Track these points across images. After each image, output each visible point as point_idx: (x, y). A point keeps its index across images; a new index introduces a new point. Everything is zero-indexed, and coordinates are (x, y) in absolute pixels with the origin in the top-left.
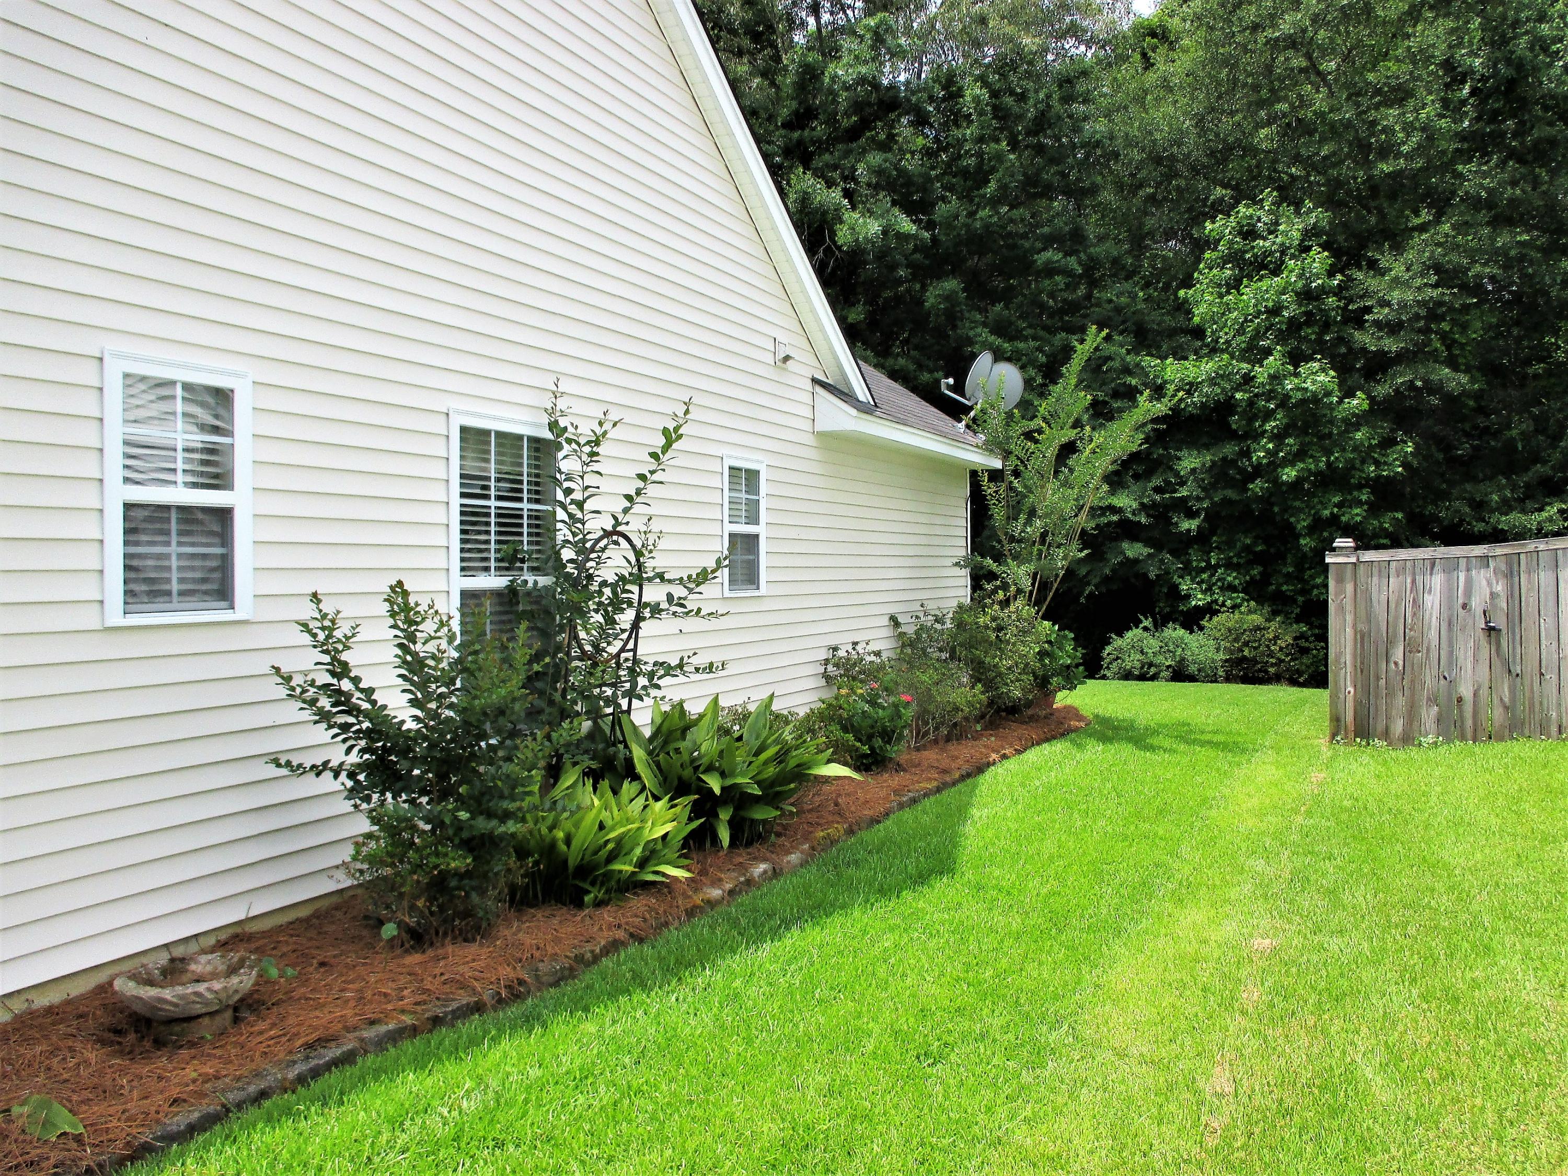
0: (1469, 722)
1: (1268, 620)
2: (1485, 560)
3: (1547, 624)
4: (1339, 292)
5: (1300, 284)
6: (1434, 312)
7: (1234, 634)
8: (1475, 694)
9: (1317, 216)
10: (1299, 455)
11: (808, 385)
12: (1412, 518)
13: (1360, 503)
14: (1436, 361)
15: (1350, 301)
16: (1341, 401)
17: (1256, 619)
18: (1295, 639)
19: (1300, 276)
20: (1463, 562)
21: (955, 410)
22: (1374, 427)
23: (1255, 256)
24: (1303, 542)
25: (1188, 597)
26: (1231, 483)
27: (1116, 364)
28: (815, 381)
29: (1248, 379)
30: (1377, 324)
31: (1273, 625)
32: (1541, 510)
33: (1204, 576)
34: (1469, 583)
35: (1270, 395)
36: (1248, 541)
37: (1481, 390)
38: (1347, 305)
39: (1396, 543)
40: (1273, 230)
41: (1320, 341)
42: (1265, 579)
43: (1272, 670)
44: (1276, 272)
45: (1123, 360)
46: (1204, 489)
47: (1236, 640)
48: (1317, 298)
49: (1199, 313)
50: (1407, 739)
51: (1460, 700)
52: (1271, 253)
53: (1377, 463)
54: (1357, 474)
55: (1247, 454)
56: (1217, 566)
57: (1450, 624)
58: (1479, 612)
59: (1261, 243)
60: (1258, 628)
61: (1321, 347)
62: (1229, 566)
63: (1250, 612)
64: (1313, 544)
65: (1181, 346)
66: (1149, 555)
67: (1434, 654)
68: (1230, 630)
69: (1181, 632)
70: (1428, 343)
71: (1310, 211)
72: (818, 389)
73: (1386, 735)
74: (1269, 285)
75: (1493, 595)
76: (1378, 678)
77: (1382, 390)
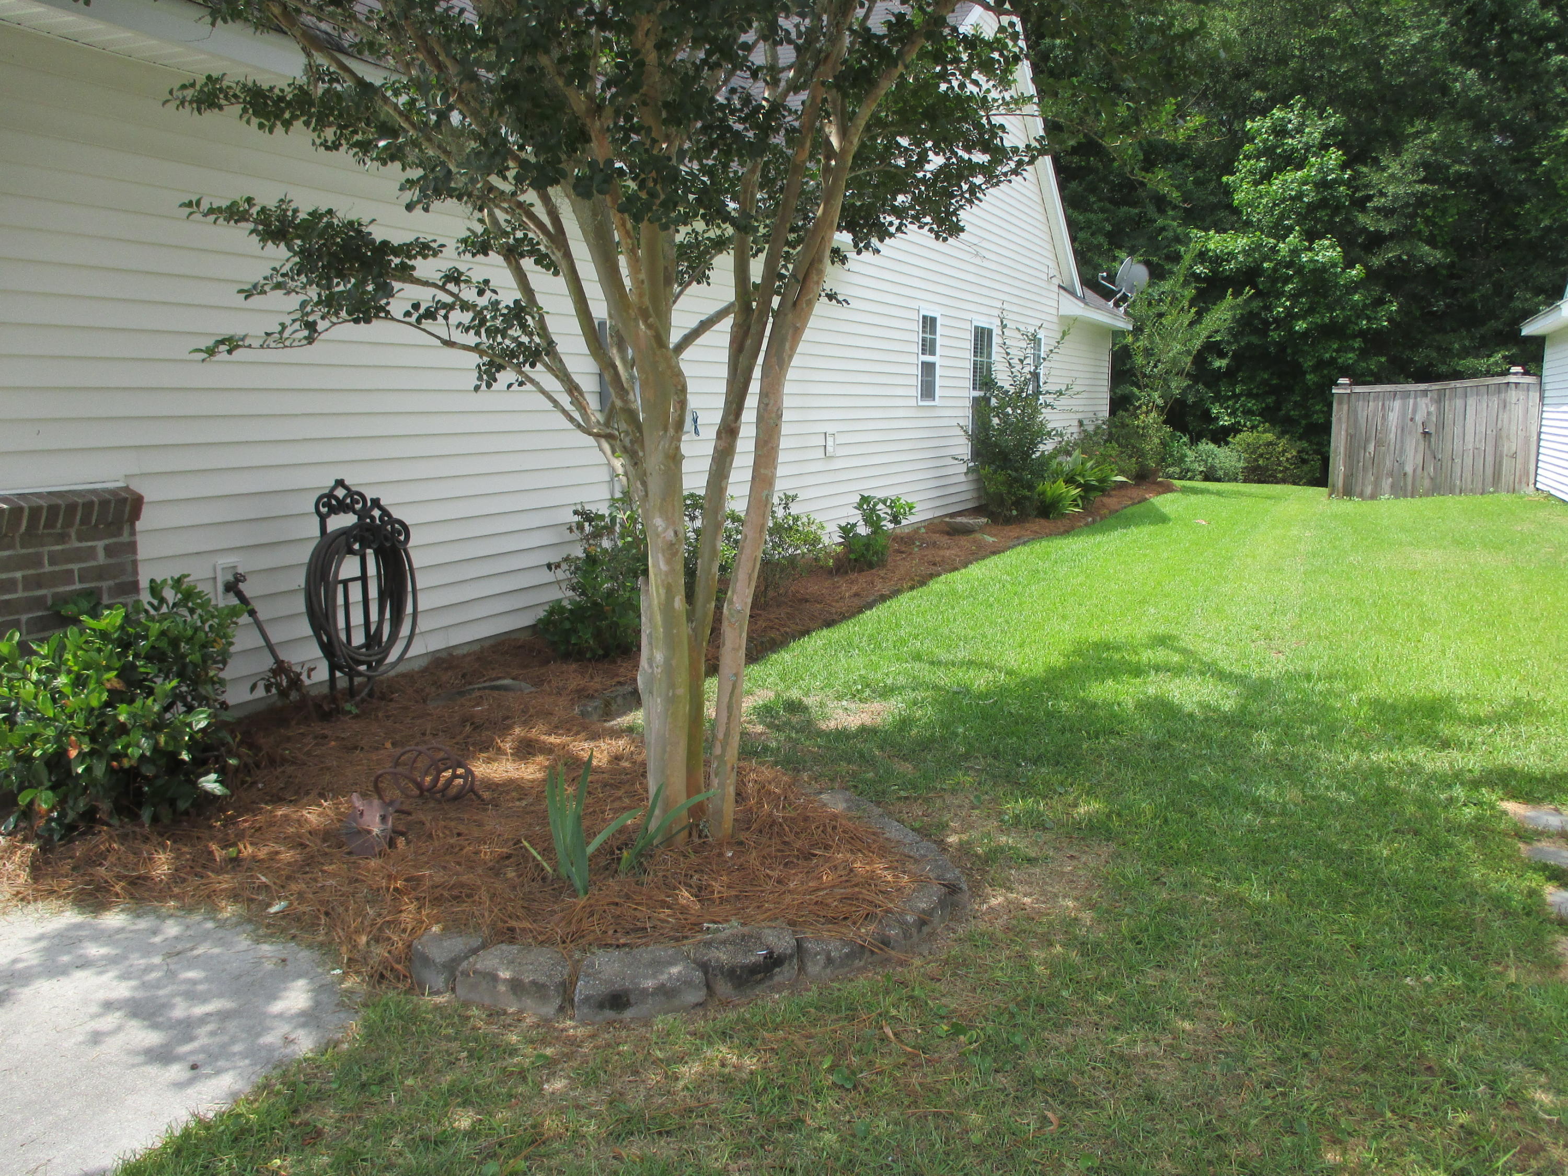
0: (1409, 488)
1: (1278, 438)
2: (1425, 393)
3: (1458, 430)
4: (1348, 183)
5: (1319, 177)
6: (1421, 201)
7: (1251, 448)
8: (1414, 471)
9: (1335, 120)
10: (1311, 311)
11: (1056, 289)
12: (1392, 360)
13: (1353, 349)
14: (1420, 239)
15: (1357, 189)
16: (1344, 270)
17: (1270, 437)
18: (1299, 452)
19: (1320, 170)
20: (1412, 394)
21: (1107, 294)
22: (1368, 290)
23: (1284, 151)
24: (1308, 377)
25: (1217, 418)
26: (1255, 331)
27: (1170, 234)
28: (1060, 286)
29: (1274, 250)
30: (1377, 210)
31: (1283, 442)
32: (1489, 356)
33: (1230, 403)
34: (1415, 404)
35: (1289, 265)
36: (1266, 376)
37: (1452, 262)
38: (1354, 193)
39: (1378, 380)
40: (1299, 130)
41: (1331, 221)
42: (1278, 407)
43: (1280, 475)
44: (1300, 167)
45: (1175, 231)
46: (1234, 336)
47: (1253, 452)
48: (1331, 187)
49: (1239, 198)
50: (1373, 497)
51: (1405, 474)
52: (1297, 150)
53: (1369, 319)
54: (1352, 326)
55: (1269, 308)
56: (1241, 395)
57: (1403, 430)
58: (1420, 423)
59: (1290, 141)
60: (1270, 444)
61: (1330, 229)
62: (1250, 395)
63: (1265, 432)
64: (1316, 379)
65: (1221, 220)
66: (1188, 386)
67: (1392, 448)
68: (1248, 444)
69: (1212, 446)
70: (1414, 224)
71: (1330, 116)
72: (1062, 291)
73: (1361, 495)
74: (1293, 176)
75: (1429, 413)
76: (1358, 462)
77: (1376, 262)
